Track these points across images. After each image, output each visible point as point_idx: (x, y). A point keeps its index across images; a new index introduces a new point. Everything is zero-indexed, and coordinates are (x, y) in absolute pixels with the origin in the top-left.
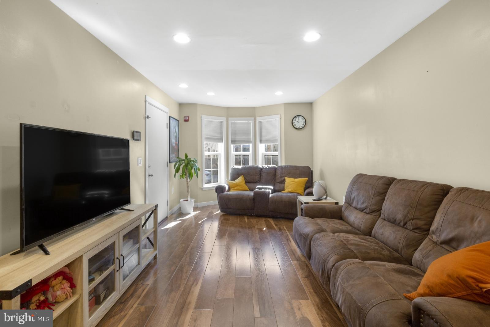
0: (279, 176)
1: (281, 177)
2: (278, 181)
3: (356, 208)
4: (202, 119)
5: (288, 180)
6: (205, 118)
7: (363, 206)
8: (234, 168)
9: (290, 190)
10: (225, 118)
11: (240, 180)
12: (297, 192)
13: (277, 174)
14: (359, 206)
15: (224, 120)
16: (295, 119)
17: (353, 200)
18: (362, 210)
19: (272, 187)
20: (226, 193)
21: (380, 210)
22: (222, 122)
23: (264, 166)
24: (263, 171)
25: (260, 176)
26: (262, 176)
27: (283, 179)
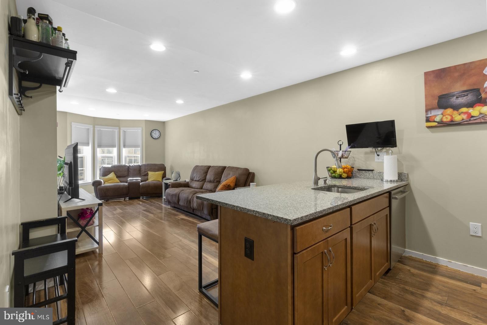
0: (144, 171)
1: (145, 172)
2: (143, 175)
3: (196, 181)
4: (71, 126)
5: (150, 173)
6: (74, 125)
7: (199, 179)
8: (104, 167)
9: (153, 179)
10: (92, 126)
11: (112, 175)
12: (158, 180)
13: (141, 170)
14: (197, 179)
15: (91, 127)
16: (153, 132)
17: (194, 178)
18: (198, 181)
19: (140, 179)
20: (103, 185)
21: (206, 179)
22: (88, 129)
23: (130, 164)
24: (130, 168)
25: (128, 172)
26: (130, 172)
27: (146, 173)
